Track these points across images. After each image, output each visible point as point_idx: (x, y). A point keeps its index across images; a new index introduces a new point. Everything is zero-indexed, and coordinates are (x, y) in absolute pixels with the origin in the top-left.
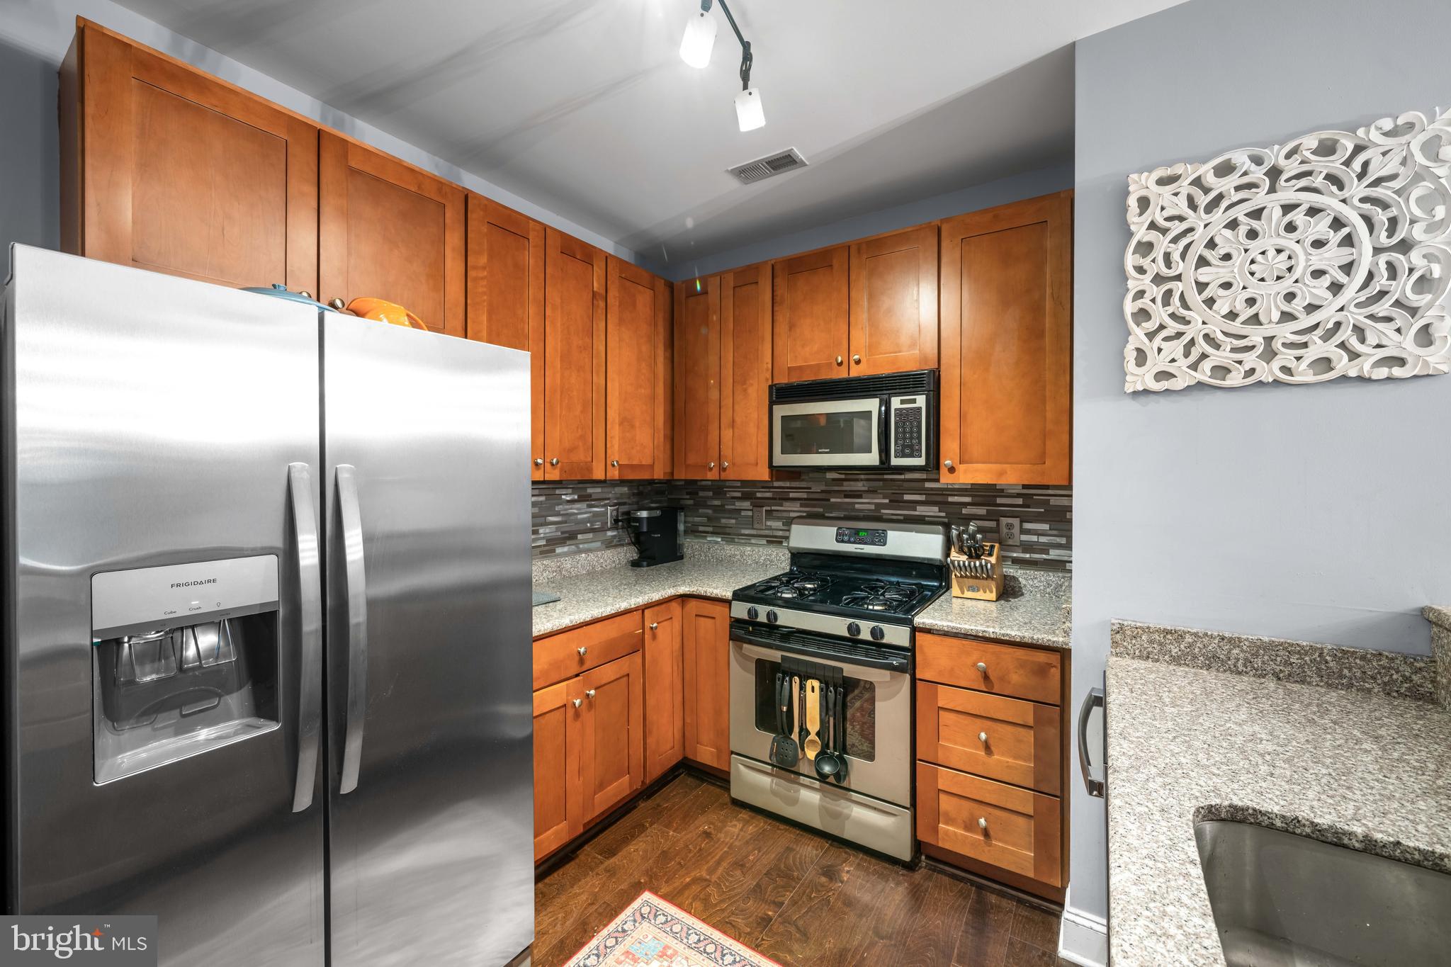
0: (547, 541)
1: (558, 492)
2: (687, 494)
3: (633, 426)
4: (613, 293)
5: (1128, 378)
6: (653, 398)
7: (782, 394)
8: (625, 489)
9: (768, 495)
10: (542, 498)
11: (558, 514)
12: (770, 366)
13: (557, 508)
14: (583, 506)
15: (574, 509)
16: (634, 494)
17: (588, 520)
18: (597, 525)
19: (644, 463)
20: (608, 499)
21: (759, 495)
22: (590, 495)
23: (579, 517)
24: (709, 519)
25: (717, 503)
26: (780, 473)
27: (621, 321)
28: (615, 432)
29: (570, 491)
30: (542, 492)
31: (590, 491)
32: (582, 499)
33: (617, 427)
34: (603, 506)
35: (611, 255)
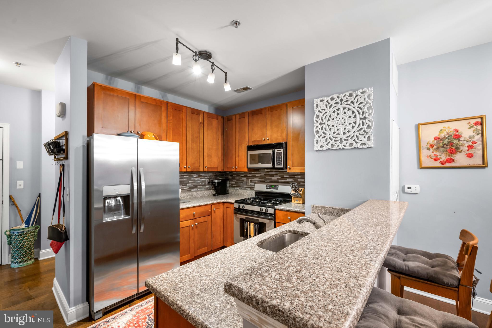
0: (189, 188)
1: (192, 175)
2: (230, 175)
3: (211, 157)
4: (206, 122)
5: (315, 147)
6: (217, 149)
7: (250, 148)
8: (212, 174)
9: (251, 176)
10: (188, 176)
11: (192, 181)
12: (247, 140)
13: (192, 179)
14: (199, 178)
15: (197, 179)
16: (214, 176)
17: (201, 182)
18: (203, 184)
19: (215, 167)
20: (207, 177)
21: (248, 176)
22: (201, 176)
23: (198, 181)
24: (236, 183)
25: (237, 178)
26: (250, 169)
27: (208, 129)
28: (206, 159)
29: (195, 174)
30: (188, 174)
31: (201, 174)
32: (199, 177)
33: (207, 157)
34: (205, 179)
35: (205, 112)
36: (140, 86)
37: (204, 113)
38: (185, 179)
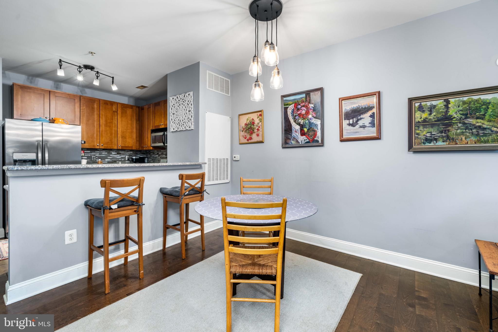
1: (111, 152)
2: (149, 154)
3: (126, 138)
4: (120, 111)
5: (171, 129)
6: (132, 132)
7: (153, 131)
8: (132, 152)
9: (161, 153)
10: (107, 153)
11: (111, 157)
12: (152, 125)
13: (111, 155)
14: (118, 155)
15: (116, 156)
16: (134, 154)
17: (120, 158)
18: (123, 160)
19: (129, 146)
20: (126, 154)
21: (159, 153)
22: (121, 153)
23: (117, 158)
24: (152, 159)
25: (153, 156)
28: (120, 139)
29: (114, 152)
30: (106, 152)
31: (120, 152)
32: (118, 154)
34: (124, 156)
35: (119, 103)
36: (59, 83)
37: (117, 104)
38: (103, 155)
